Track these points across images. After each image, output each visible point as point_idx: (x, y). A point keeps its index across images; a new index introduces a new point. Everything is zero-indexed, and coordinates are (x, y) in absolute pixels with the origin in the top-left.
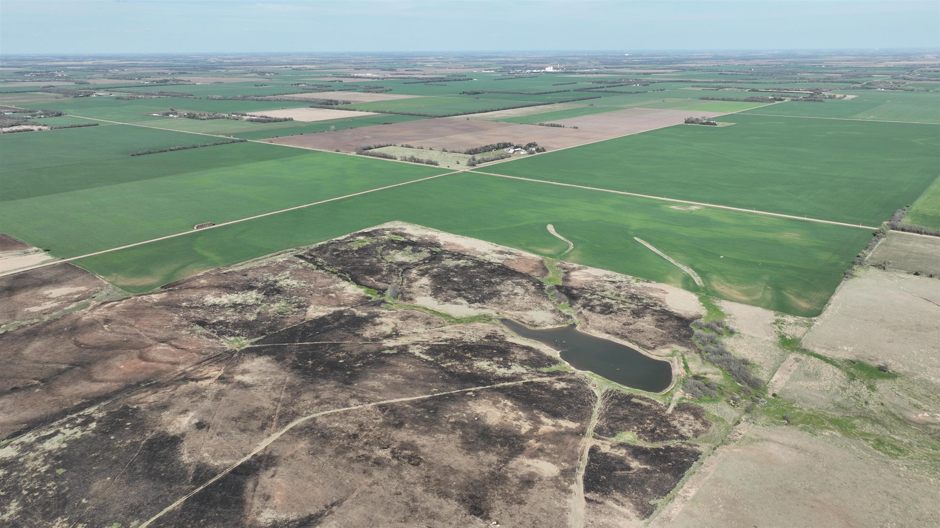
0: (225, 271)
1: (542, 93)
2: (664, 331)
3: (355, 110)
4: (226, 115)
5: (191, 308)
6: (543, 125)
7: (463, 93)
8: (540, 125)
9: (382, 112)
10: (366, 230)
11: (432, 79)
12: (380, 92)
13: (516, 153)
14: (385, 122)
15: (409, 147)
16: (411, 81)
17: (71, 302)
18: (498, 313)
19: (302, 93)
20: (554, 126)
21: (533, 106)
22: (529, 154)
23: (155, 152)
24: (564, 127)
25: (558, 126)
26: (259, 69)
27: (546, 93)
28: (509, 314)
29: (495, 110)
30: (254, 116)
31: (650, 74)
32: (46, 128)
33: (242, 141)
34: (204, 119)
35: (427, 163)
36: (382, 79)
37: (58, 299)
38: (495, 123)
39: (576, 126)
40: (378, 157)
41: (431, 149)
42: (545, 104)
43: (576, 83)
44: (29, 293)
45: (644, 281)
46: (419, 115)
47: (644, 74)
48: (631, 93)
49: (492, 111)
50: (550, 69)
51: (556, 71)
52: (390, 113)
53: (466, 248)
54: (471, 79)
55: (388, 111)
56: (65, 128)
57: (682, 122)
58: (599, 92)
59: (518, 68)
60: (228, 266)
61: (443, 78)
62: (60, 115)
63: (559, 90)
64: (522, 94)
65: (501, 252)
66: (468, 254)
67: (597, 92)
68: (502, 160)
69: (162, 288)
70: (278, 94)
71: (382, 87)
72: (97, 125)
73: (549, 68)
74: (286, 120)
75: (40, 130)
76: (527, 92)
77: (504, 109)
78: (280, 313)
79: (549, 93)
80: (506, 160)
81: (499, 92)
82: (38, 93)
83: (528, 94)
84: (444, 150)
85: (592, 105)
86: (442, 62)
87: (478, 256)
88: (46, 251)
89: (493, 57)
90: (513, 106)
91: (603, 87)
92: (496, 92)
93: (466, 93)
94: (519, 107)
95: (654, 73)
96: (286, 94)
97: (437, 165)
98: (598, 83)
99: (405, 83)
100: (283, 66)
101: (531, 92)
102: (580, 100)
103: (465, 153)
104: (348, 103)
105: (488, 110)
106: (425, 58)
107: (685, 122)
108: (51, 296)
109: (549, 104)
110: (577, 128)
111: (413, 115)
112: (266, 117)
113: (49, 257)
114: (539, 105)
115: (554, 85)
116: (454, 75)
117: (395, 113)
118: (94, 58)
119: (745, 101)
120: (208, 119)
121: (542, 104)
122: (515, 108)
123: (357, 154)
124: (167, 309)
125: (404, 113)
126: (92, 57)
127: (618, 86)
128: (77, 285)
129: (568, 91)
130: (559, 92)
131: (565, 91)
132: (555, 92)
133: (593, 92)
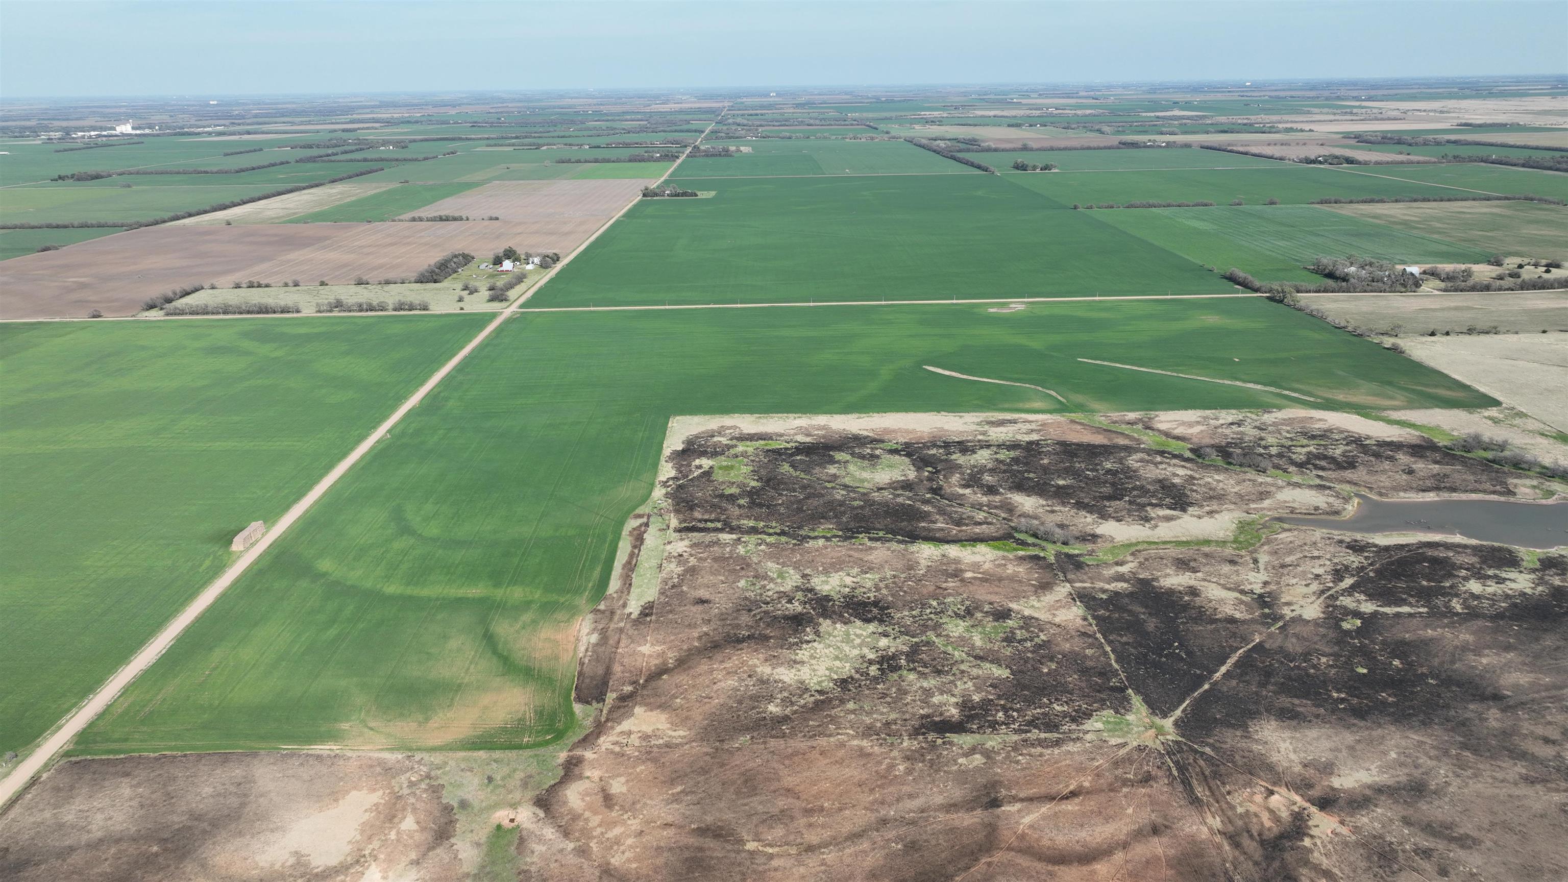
1: (247, 169)
6: (421, 219)
7: (62, 178)
8: (414, 219)
15: (259, 286)
20: (446, 219)
21: (293, 190)
24: (468, 219)
25: (455, 219)
27: (254, 169)
29: (240, 204)
35: (399, 309)
39: (494, 216)
40: (241, 313)
41: (323, 284)
42: (312, 187)
47: (344, 130)
48: (416, 160)
49: (234, 205)
50: (126, 129)
51: (142, 131)
57: (639, 196)
63: (273, 162)
64: (206, 172)
73: (122, 127)
76: (215, 169)
77: (252, 200)
79: (259, 168)
81: (148, 173)
83: (221, 172)
84: (360, 283)
85: (407, 182)
91: (337, 154)
92: (139, 173)
93: (68, 177)
94: (274, 196)
95: (359, 129)
97: (424, 309)
98: (304, 147)
101: (220, 169)
102: (358, 175)
105: (226, 204)
107: (644, 195)
109: (317, 186)
110: (497, 219)
114: (304, 189)
115: (226, 155)
119: (630, 161)
121: (308, 188)
122: (270, 196)
127: (357, 150)
129: (288, 163)
130: (273, 165)
131: (282, 163)
132: (269, 166)
133: (332, 161)
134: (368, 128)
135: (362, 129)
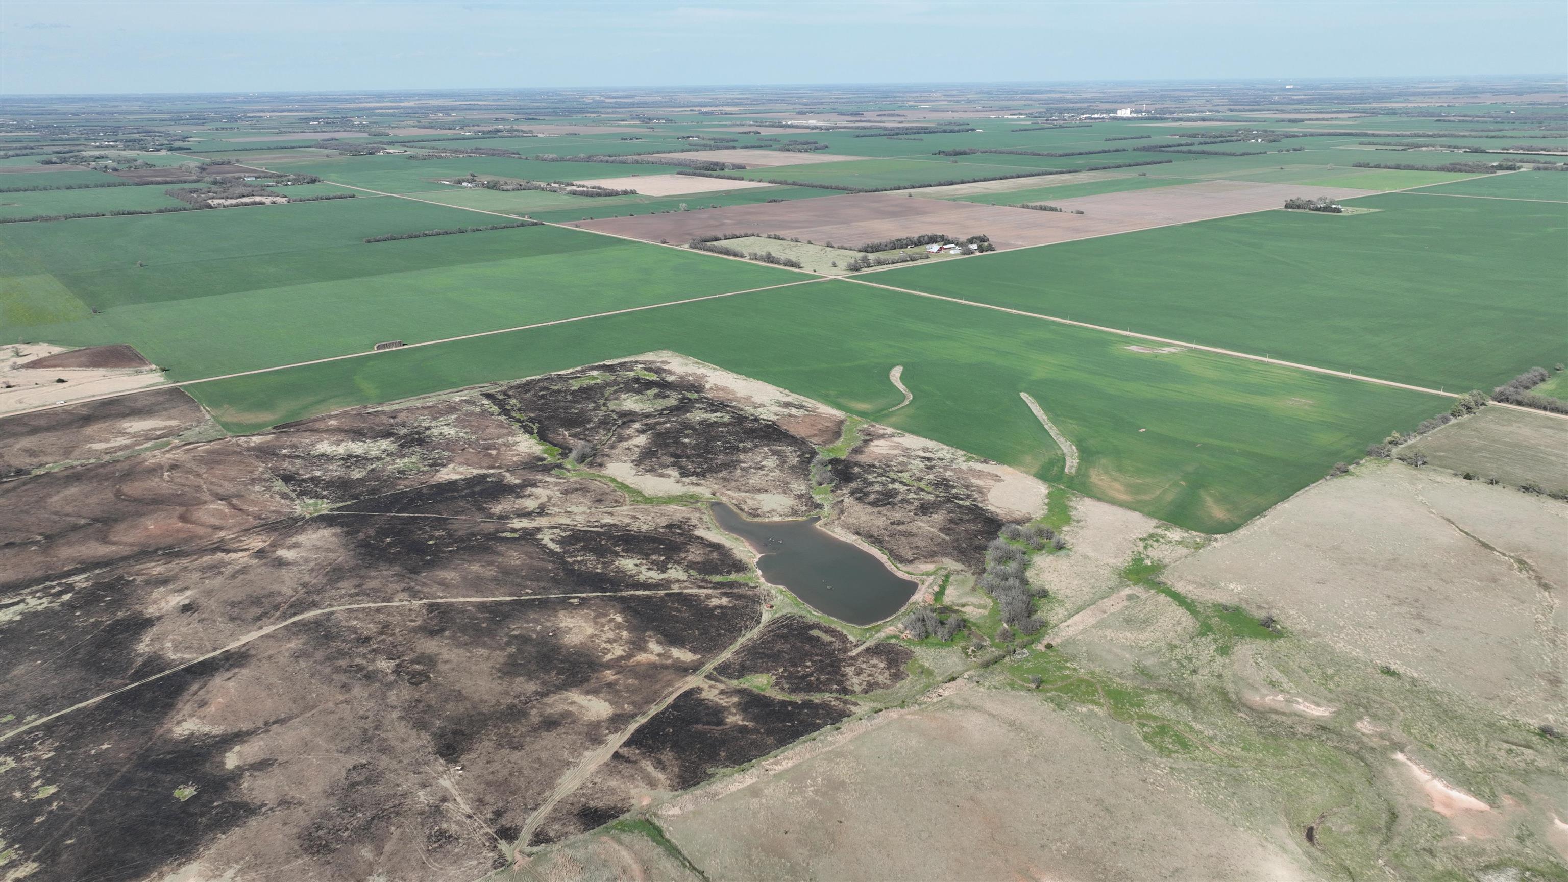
0: (370, 410)
1: (1073, 154)
2: (947, 538)
3: (742, 179)
4: (543, 185)
5: (289, 457)
6: (1028, 207)
7: (940, 152)
8: (1024, 207)
9: (781, 183)
10: (609, 363)
11: (907, 129)
12: (806, 151)
13: (943, 252)
14: (771, 198)
15: (779, 239)
16: (873, 132)
17: (148, 439)
18: (714, 494)
19: (683, 151)
20: (1046, 209)
21: (1039, 175)
22: (964, 254)
23: (402, 238)
24: (1061, 211)
25: (1051, 210)
26: (648, 112)
27: (1079, 154)
28: (730, 496)
29: (972, 182)
30: (583, 186)
31: (1302, 121)
32: (284, 200)
33: (536, 224)
34: (508, 190)
35: (785, 265)
36: (828, 129)
37: (134, 435)
38: (951, 202)
39: (1081, 209)
40: (718, 252)
41: (810, 243)
42: (1063, 173)
43: (1149, 137)
44: (104, 425)
45: (978, 461)
46: (837, 188)
49: (963, 182)
50: (1125, 113)
51: (1135, 115)
52: (794, 184)
53: (738, 395)
54: (973, 130)
55: (790, 181)
56: (309, 200)
57: (1280, 206)
58: (1178, 152)
59: (1068, 110)
60: (380, 404)
61: (927, 128)
62: (313, 181)
63: (1106, 149)
64: (1039, 155)
65: (787, 405)
66: (734, 404)
67: (1174, 152)
68: (911, 262)
69: (274, 428)
70: (645, 153)
71: (816, 143)
72: (354, 196)
73: (1124, 111)
74: (625, 193)
75: (274, 203)
76: (1046, 153)
77: (985, 180)
78: (399, 472)
79: (1086, 153)
80: (920, 263)
81: (1000, 152)
82: (311, 149)
83: (1049, 155)
84: (829, 245)
86: (951, 101)
87: (747, 408)
88: (163, 370)
89: (1042, 93)
90: (1002, 175)
92: (995, 152)
93: (944, 152)
94: (1012, 177)
96: (658, 152)
97: (800, 268)
99: (858, 137)
100: (688, 109)
101: (1053, 152)
102: (1130, 166)
103: (860, 251)
104: (741, 167)
105: (954, 181)
106: (926, 94)
107: (1287, 207)
108: (128, 431)
109: (1070, 172)
110: (1082, 213)
111: (828, 188)
112: (599, 188)
113: (162, 380)
115: (1106, 140)
116: (950, 124)
117: (801, 185)
118: (420, 96)
119: (1438, 169)
120: (513, 190)
121: (1056, 173)
122: (1006, 178)
123: (691, 247)
124: (257, 457)
125: (814, 184)
126: (418, 95)
128: (170, 418)
129: (1124, 150)
130: (1105, 152)
131: (1117, 150)
132: (1100, 152)
133: (1167, 151)
134: (1317, 119)
135: (1310, 120)
